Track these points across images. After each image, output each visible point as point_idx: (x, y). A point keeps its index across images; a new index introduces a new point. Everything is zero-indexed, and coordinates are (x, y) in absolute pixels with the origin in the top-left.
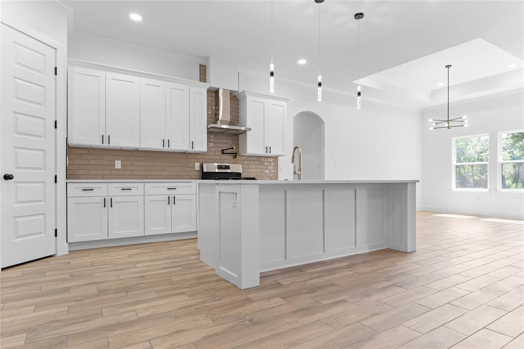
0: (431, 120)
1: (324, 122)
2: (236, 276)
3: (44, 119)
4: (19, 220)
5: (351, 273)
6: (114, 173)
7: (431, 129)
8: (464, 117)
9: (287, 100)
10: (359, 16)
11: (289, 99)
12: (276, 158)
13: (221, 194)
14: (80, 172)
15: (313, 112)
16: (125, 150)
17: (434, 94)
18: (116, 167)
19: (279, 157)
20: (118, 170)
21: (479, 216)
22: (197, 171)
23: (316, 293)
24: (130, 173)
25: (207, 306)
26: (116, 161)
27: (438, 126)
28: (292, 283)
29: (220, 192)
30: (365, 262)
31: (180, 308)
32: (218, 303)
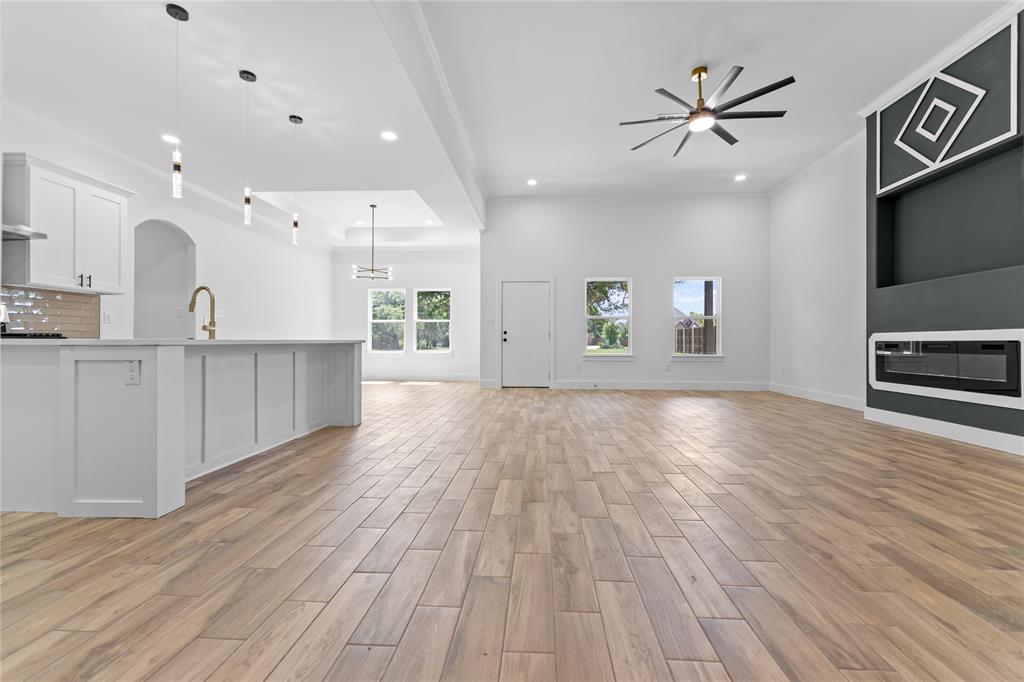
0: (355, 266)
1: (193, 243)
2: (141, 501)
5: (307, 460)
7: (354, 277)
8: (391, 269)
9: (127, 194)
10: (295, 118)
11: (132, 194)
12: (97, 296)
13: (81, 366)
15: (172, 222)
17: (350, 232)
19: (102, 296)
21: (397, 380)
23: (285, 489)
25: (115, 556)
27: (360, 274)
28: (237, 489)
29: (76, 361)
30: (315, 445)
31: (55, 577)
32: (129, 549)
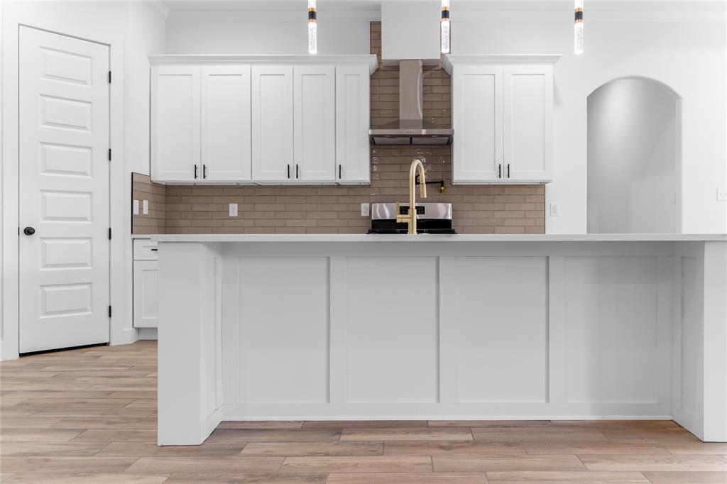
3: (90, 148)
4: (47, 289)
6: (227, 223)
9: (552, 60)
11: (557, 58)
12: (539, 186)
14: (182, 223)
16: (244, 187)
18: (231, 214)
19: (547, 186)
20: (233, 218)
22: (363, 218)
24: (251, 223)
26: (230, 204)
